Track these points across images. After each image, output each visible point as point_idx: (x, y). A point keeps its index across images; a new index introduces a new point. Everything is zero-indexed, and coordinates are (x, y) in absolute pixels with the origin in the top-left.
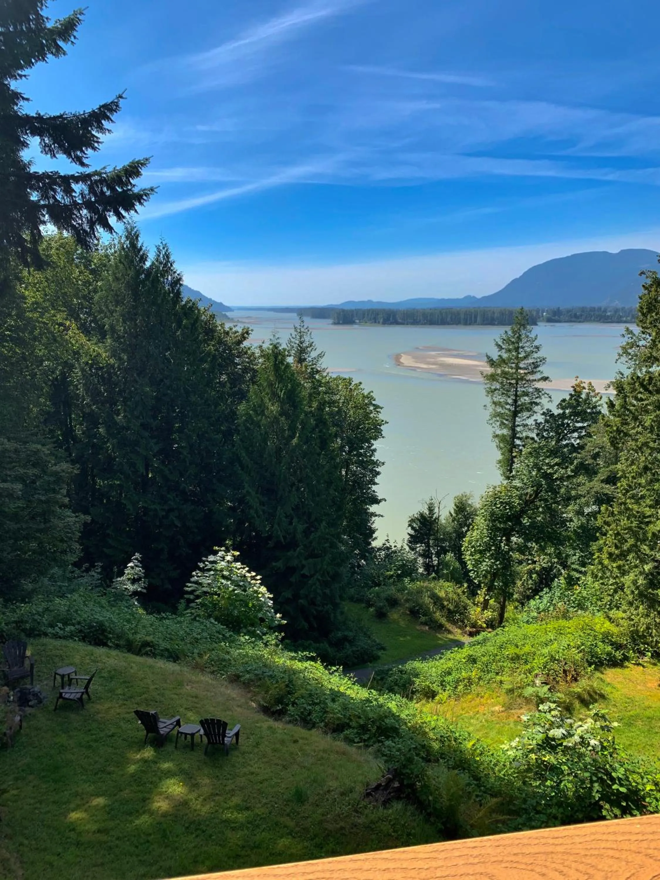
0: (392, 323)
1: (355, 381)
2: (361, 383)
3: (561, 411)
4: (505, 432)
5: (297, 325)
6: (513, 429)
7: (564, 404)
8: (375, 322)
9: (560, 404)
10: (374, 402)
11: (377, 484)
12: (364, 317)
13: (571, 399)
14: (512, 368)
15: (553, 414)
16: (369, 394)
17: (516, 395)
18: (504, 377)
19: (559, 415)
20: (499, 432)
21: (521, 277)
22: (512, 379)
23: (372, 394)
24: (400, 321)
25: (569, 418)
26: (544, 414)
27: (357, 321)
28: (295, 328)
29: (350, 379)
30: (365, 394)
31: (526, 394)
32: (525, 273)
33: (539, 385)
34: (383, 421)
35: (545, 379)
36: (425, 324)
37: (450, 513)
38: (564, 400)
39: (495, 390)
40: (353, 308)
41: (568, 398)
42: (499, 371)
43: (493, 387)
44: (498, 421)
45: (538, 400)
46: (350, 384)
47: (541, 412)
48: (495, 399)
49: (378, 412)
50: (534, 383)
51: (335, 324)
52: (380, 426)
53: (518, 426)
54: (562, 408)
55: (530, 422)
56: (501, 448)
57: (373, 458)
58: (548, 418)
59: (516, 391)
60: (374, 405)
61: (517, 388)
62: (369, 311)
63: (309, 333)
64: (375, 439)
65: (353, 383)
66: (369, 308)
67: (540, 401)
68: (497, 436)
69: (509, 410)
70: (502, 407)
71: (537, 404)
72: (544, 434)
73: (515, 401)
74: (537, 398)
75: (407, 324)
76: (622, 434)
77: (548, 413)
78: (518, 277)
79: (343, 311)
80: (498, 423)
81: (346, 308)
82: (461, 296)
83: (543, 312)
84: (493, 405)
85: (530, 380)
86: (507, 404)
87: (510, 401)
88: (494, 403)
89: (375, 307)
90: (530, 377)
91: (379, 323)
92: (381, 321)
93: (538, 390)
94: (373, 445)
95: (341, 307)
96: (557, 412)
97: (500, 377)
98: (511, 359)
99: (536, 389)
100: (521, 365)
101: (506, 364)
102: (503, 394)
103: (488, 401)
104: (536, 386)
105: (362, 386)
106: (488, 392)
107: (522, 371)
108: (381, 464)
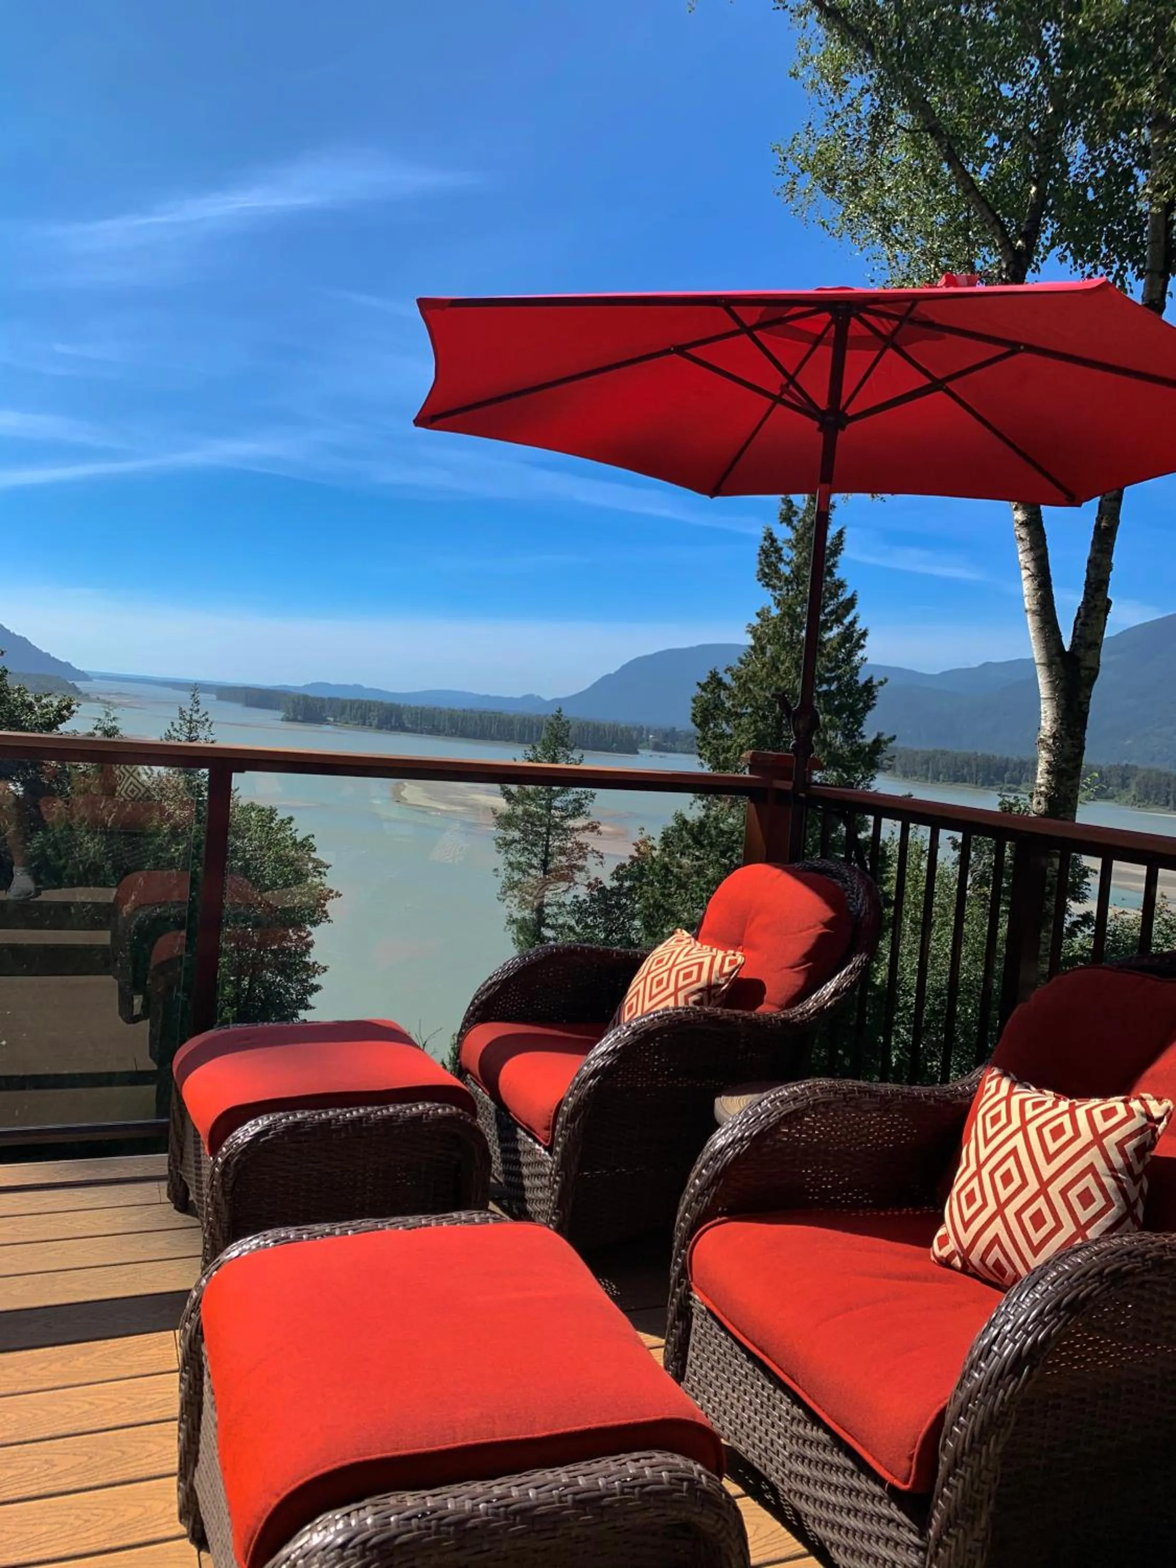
0: (393, 729)
1: (281, 815)
2: (291, 819)
3: (615, 883)
4: (527, 914)
5: (186, 708)
6: (539, 910)
7: (621, 872)
8: (364, 724)
9: (616, 872)
10: (313, 855)
11: (312, 1008)
12: (343, 713)
13: (632, 863)
14: (541, 806)
15: (604, 888)
16: (306, 839)
17: (547, 853)
18: (527, 822)
19: (612, 889)
20: (517, 915)
21: (617, 672)
22: (541, 826)
23: (311, 840)
24: (410, 726)
25: (626, 895)
26: (589, 886)
27: (332, 719)
28: (182, 712)
29: (273, 811)
30: (299, 840)
31: (562, 851)
32: (623, 667)
33: (582, 838)
34: (331, 891)
35: (593, 828)
36: (452, 735)
37: (443, 1063)
38: (622, 866)
39: (514, 841)
40: (325, 695)
41: (627, 862)
42: (519, 810)
43: (509, 838)
44: (516, 897)
45: (580, 862)
46: (272, 819)
47: (586, 883)
48: (512, 859)
49: (320, 873)
50: (576, 834)
51: (287, 719)
52: (326, 900)
53: (549, 905)
54: (618, 879)
55: (568, 899)
56: (520, 943)
57: (307, 959)
58: (595, 893)
59: (547, 846)
60: (314, 860)
61: (548, 841)
62: (353, 702)
63: (208, 724)
64: (315, 923)
65: (277, 818)
66: (354, 698)
67: (584, 863)
68: (514, 922)
69: (535, 877)
70: (524, 872)
71: (581, 869)
72: (589, 920)
73: (545, 863)
74: (580, 857)
75: (422, 733)
76: (661, 911)
77: (595, 886)
78: (612, 672)
79: (305, 697)
80: (516, 901)
81: (312, 694)
82: (518, 695)
83: (648, 733)
84: (509, 869)
85: (568, 829)
86: (532, 866)
87: (535, 862)
88: (510, 864)
89: (365, 698)
90: (571, 823)
91: (370, 725)
92: (375, 722)
93: (580, 846)
94: (310, 934)
95: (302, 692)
96: (609, 884)
97: (522, 820)
98: (541, 792)
99: (577, 843)
100: (556, 803)
101: (533, 800)
102: (525, 849)
103: (499, 861)
104: (578, 839)
105: (293, 825)
106: (500, 846)
107: (557, 813)
108: (320, 970)
